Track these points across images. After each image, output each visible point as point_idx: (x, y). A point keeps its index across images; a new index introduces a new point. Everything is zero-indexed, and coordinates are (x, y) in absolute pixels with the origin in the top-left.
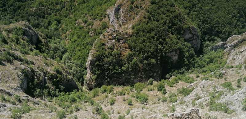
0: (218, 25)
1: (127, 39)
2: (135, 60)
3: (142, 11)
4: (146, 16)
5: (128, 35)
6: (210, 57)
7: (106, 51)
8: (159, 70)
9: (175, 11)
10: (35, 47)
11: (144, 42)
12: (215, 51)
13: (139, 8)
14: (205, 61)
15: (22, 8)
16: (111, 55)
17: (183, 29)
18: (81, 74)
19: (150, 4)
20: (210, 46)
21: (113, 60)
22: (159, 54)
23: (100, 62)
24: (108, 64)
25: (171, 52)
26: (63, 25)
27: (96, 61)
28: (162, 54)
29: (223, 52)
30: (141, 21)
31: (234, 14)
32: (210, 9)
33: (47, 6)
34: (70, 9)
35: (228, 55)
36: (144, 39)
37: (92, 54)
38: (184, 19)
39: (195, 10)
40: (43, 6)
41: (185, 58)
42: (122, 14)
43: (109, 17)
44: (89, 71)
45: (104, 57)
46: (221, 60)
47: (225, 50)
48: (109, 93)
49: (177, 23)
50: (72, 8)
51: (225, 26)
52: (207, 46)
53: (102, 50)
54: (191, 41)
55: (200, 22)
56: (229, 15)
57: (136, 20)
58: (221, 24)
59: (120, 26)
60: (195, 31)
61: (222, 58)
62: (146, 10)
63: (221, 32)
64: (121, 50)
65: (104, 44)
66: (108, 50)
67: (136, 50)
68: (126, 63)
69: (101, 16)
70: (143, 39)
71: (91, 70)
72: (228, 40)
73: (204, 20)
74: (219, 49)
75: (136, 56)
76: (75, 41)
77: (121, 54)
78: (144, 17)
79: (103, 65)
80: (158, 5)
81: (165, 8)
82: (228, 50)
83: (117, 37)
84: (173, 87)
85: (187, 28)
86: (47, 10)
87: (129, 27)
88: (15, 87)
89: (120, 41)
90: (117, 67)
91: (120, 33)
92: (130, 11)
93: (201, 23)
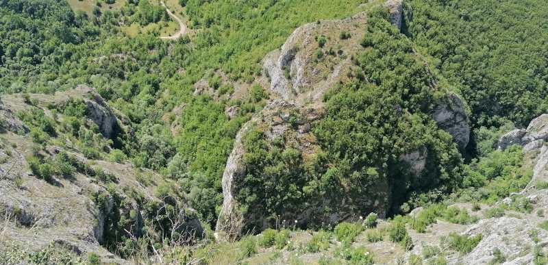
0: (505, 91)
1: (313, 122)
2: (332, 170)
3: (344, 62)
4: (353, 73)
5: (316, 114)
6: (494, 163)
7: (268, 150)
8: (386, 193)
9: (414, 61)
10: (112, 142)
11: (351, 129)
12: (503, 149)
13: (338, 55)
14: (482, 173)
15: (74, 57)
16: (279, 158)
17: (432, 101)
18: (210, 203)
19: (360, 47)
20: (491, 137)
21: (284, 171)
22: (384, 156)
23: (255, 176)
24: (273, 179)
25: (410, 151)
26: (164, 93)
27: (246, 173)
28: (390, 157)
29: (523, 151)
30: (341, 83)
31: (538, 66)
32: (484, 56)
33: (129, 53)
34: (178, 59)
35: (535, 158)
36: (350, 123)
37: (238, 156)
38: (434, 78)
39: (453, 58)
40: (120, 51)
41: (440, 166)
42: (300, 70)
43: (268, 76)
44: (228, 196)
45: (265, 164)
46: (519, 169)
47: (526, 148)
48: (282, 248)
49: (421, 88)
50: (185, 55)
51: (520, 93)
52: (484, 137)
53: (260, 147)
54: (450, 126)
55: (465, 84)
56: (528, 69)
57: (332, 81)
58: (511, 89)
59: (296, 94)
60: (458, 104)
61: (520, 166)
62: (352, 59)
63: (511, 107)
64: (301, 148)
65: (262, 136)
66: (273, 149)
67: (335, 147)
68: (312, 178)
69: (251, 73)
70: (348, 123)
71: (235, 192)
72: (531, 124)
73: (473, 80)
74: (512, 144)
75: (335, 161)
76: (194, 128)
77: (300, 157)
78: (350, 76)
79: (262, 182)
80: (377, 48)
81: (392, 56)
82: (533, 146)
83: (290, 120)
84: (427, 234)
85: (441, 99)
86: (129, 60)
87: (315, 97)
88: (86, 235)
89: (299, 127)
90: (293, 187)
91: (298, 111)
92: (317, 62)
93: (468, 87)
